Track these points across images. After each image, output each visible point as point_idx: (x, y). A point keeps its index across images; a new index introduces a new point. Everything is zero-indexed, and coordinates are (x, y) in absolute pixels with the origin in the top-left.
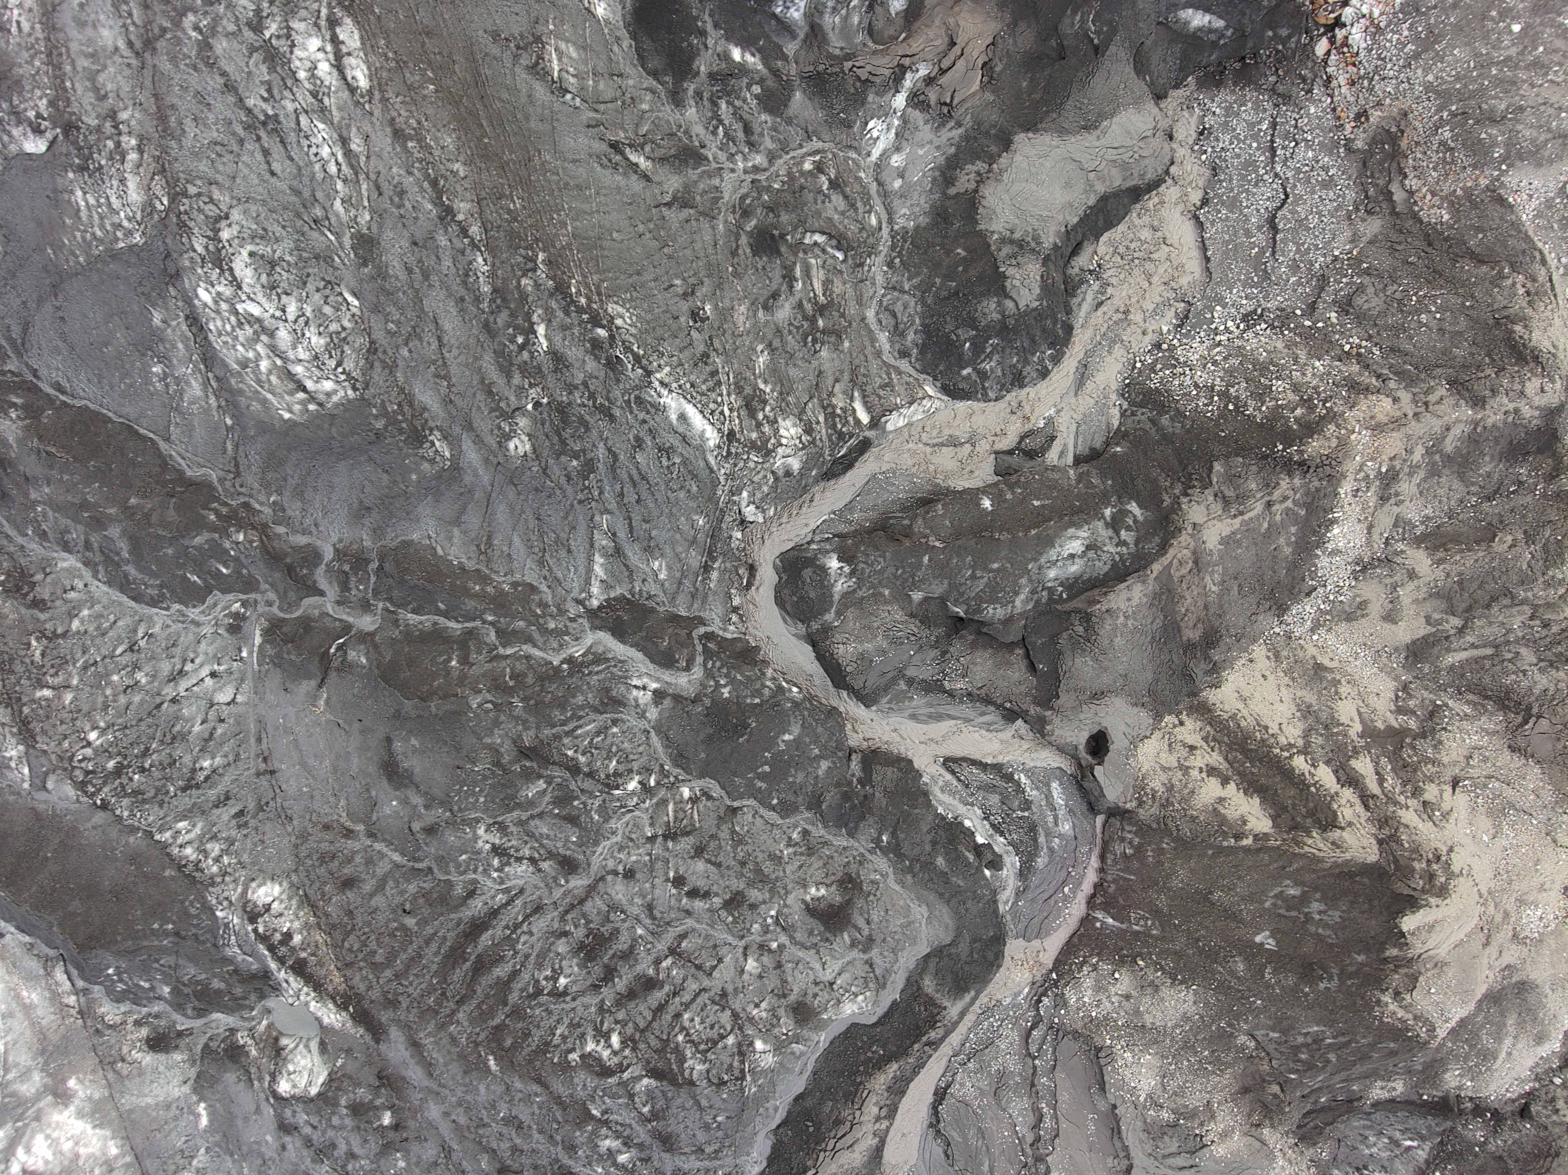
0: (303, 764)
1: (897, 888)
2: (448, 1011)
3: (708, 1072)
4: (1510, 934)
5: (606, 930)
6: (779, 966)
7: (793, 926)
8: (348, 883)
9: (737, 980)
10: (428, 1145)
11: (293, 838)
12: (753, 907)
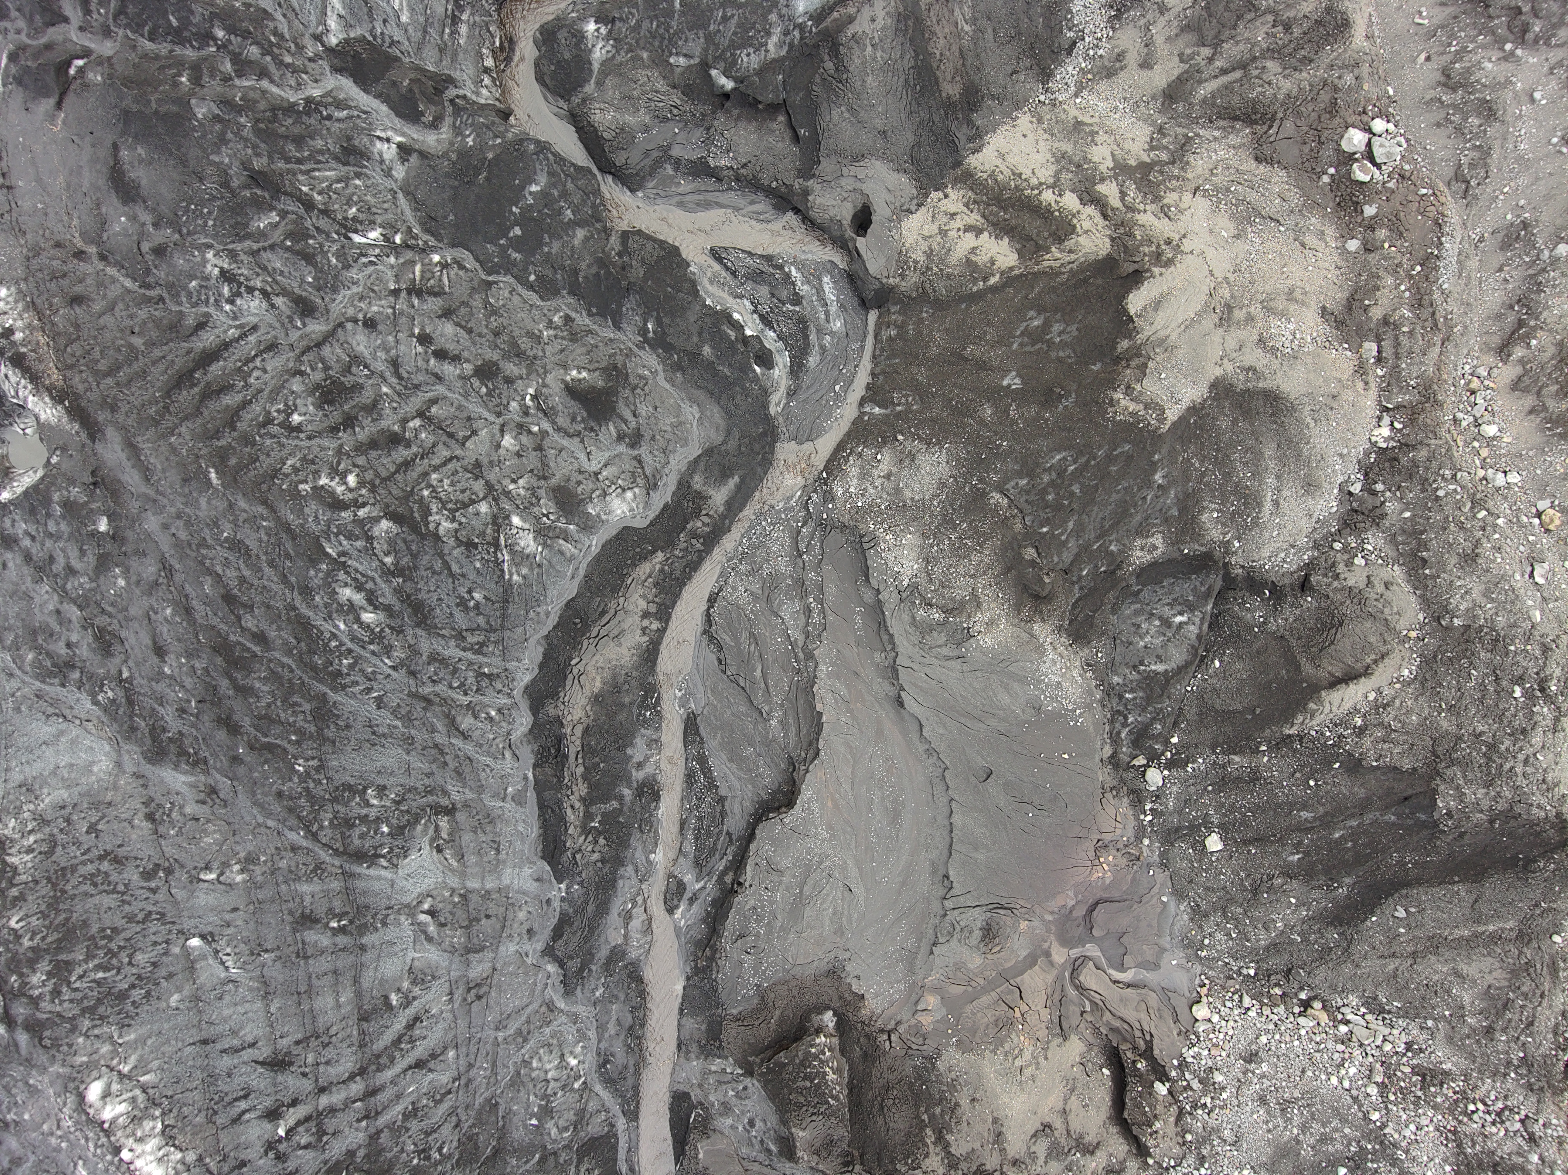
0: (39, 181)
1: (667, 386)
2: (170, 424)
3: (456, 531)
4: (1256, 337)
5: (348, 380)
6: (539, 448)
7: (553, 408)
8: (76, 300)
9: (493, 453)
10: (147, 561)
11: (25, 251)
12: (509, 381)
